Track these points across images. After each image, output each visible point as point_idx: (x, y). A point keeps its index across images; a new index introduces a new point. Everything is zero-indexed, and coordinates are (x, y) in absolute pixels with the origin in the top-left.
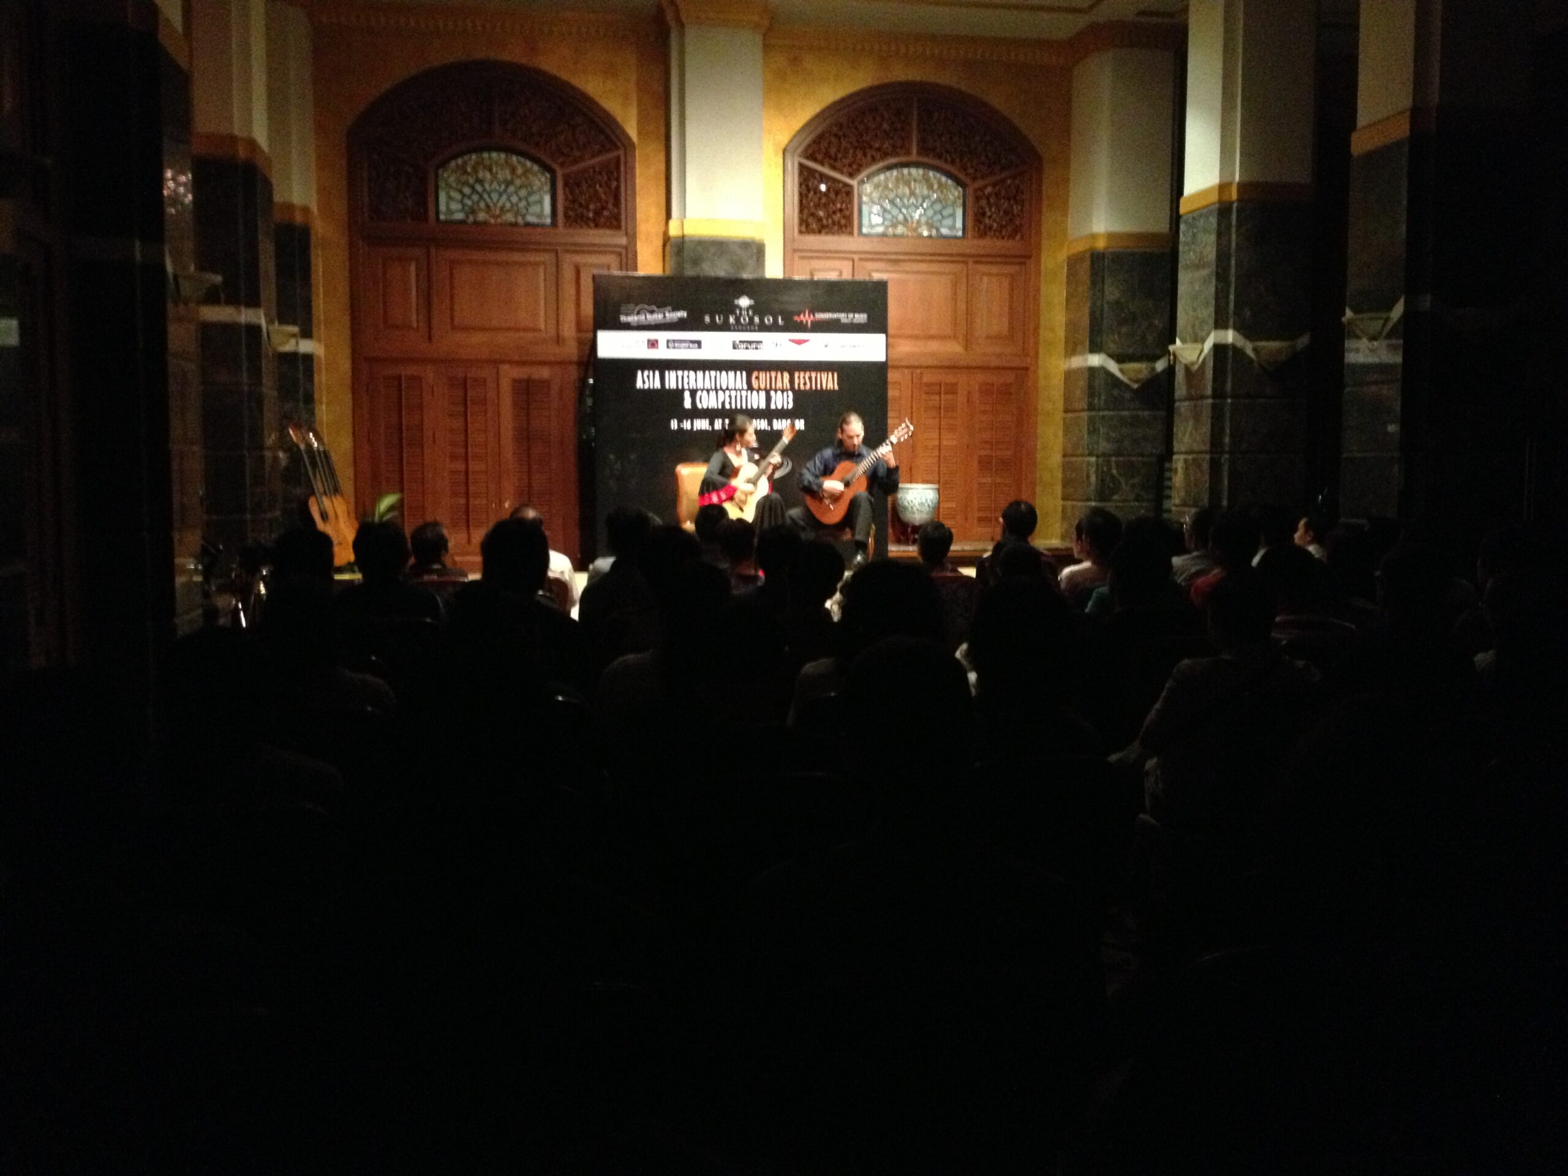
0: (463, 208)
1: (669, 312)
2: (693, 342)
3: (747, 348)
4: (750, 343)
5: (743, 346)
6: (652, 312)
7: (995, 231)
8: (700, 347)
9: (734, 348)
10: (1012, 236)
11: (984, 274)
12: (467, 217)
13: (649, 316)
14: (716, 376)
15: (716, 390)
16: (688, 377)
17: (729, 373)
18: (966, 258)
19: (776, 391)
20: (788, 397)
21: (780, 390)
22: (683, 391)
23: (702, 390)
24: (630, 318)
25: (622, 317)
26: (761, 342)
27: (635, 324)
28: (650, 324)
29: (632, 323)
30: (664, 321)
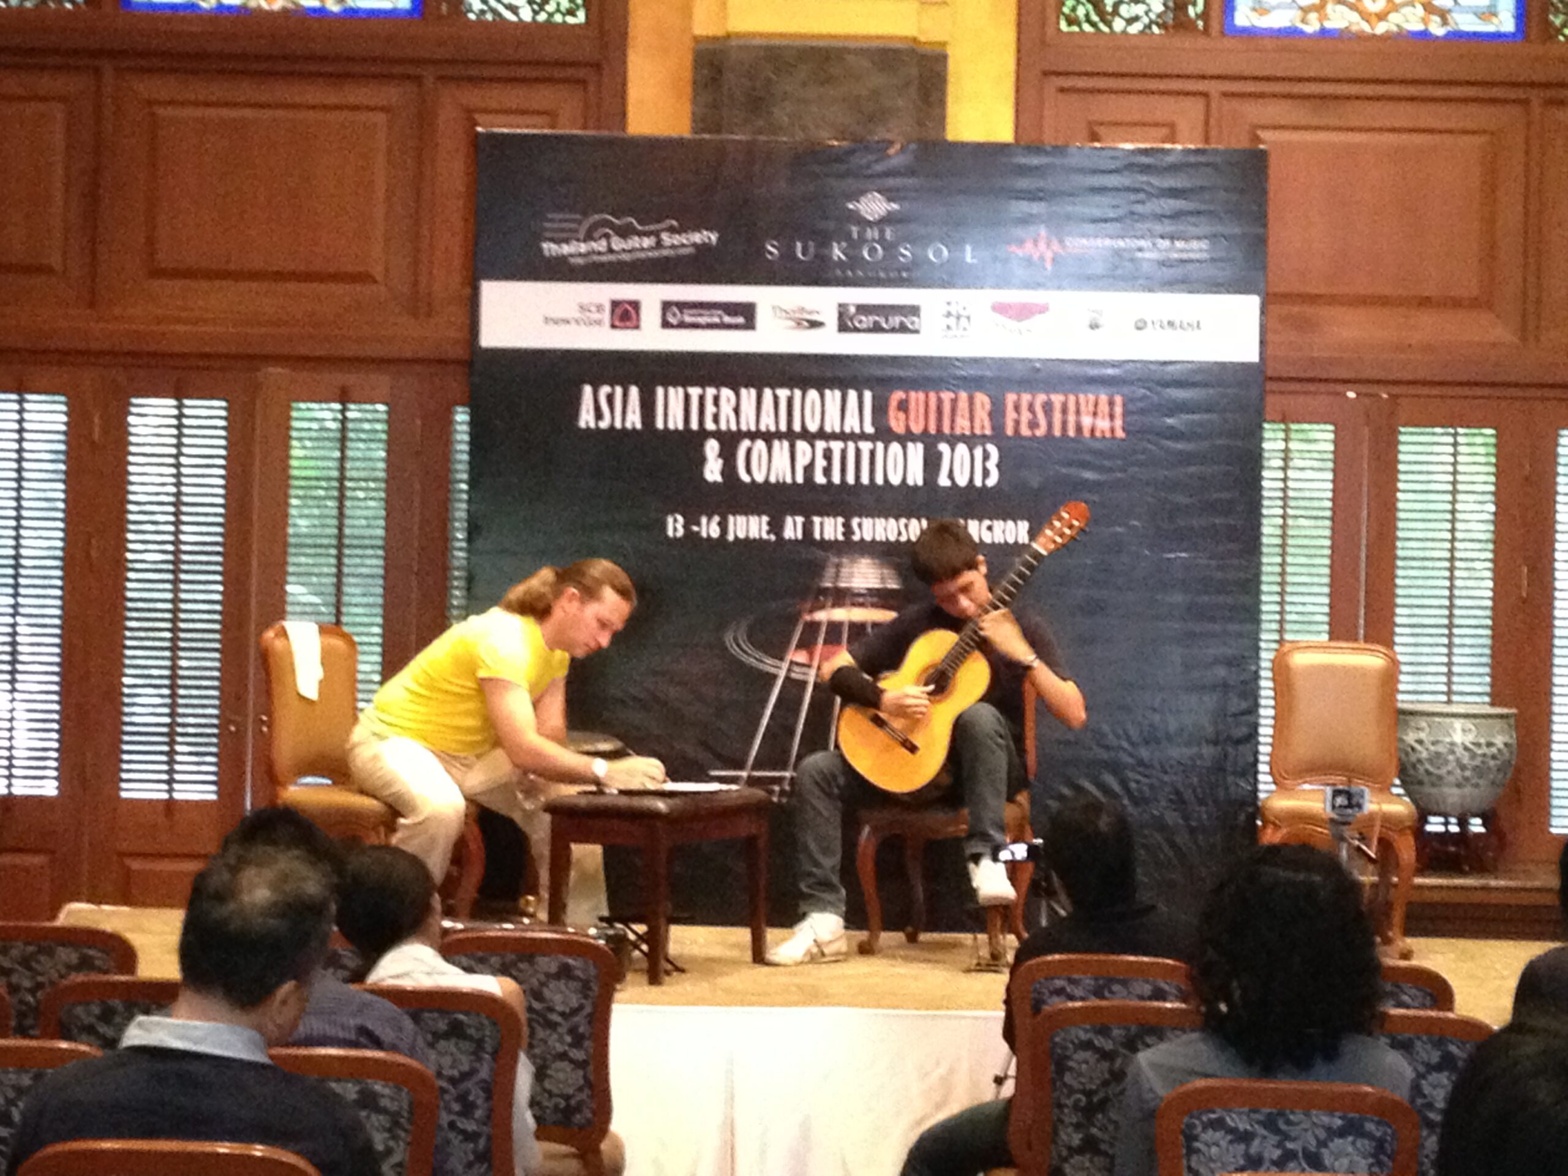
1: (672, 230)
2: (731, 308)
3: (877, 328)
4: (887, 311)
5: (867, 321)
6: (625, 233)
8: (750, 324)
9: (843, 328)
13: (617, 244)
14: (790, 401)
15: (791, 436)
16: (716, 400)
17: (828, 392)
18: (1520, 94)
19: (953, 441)
20: (986, 456)
21: (963, 438)
22: (703, 434)
23: (753, 436)
24: (566, 249)
25: (545, 246)
26: (914, 310)
27: (580, 261)
28: (621, 264)
29: (572, 260)
30: (655, 254)
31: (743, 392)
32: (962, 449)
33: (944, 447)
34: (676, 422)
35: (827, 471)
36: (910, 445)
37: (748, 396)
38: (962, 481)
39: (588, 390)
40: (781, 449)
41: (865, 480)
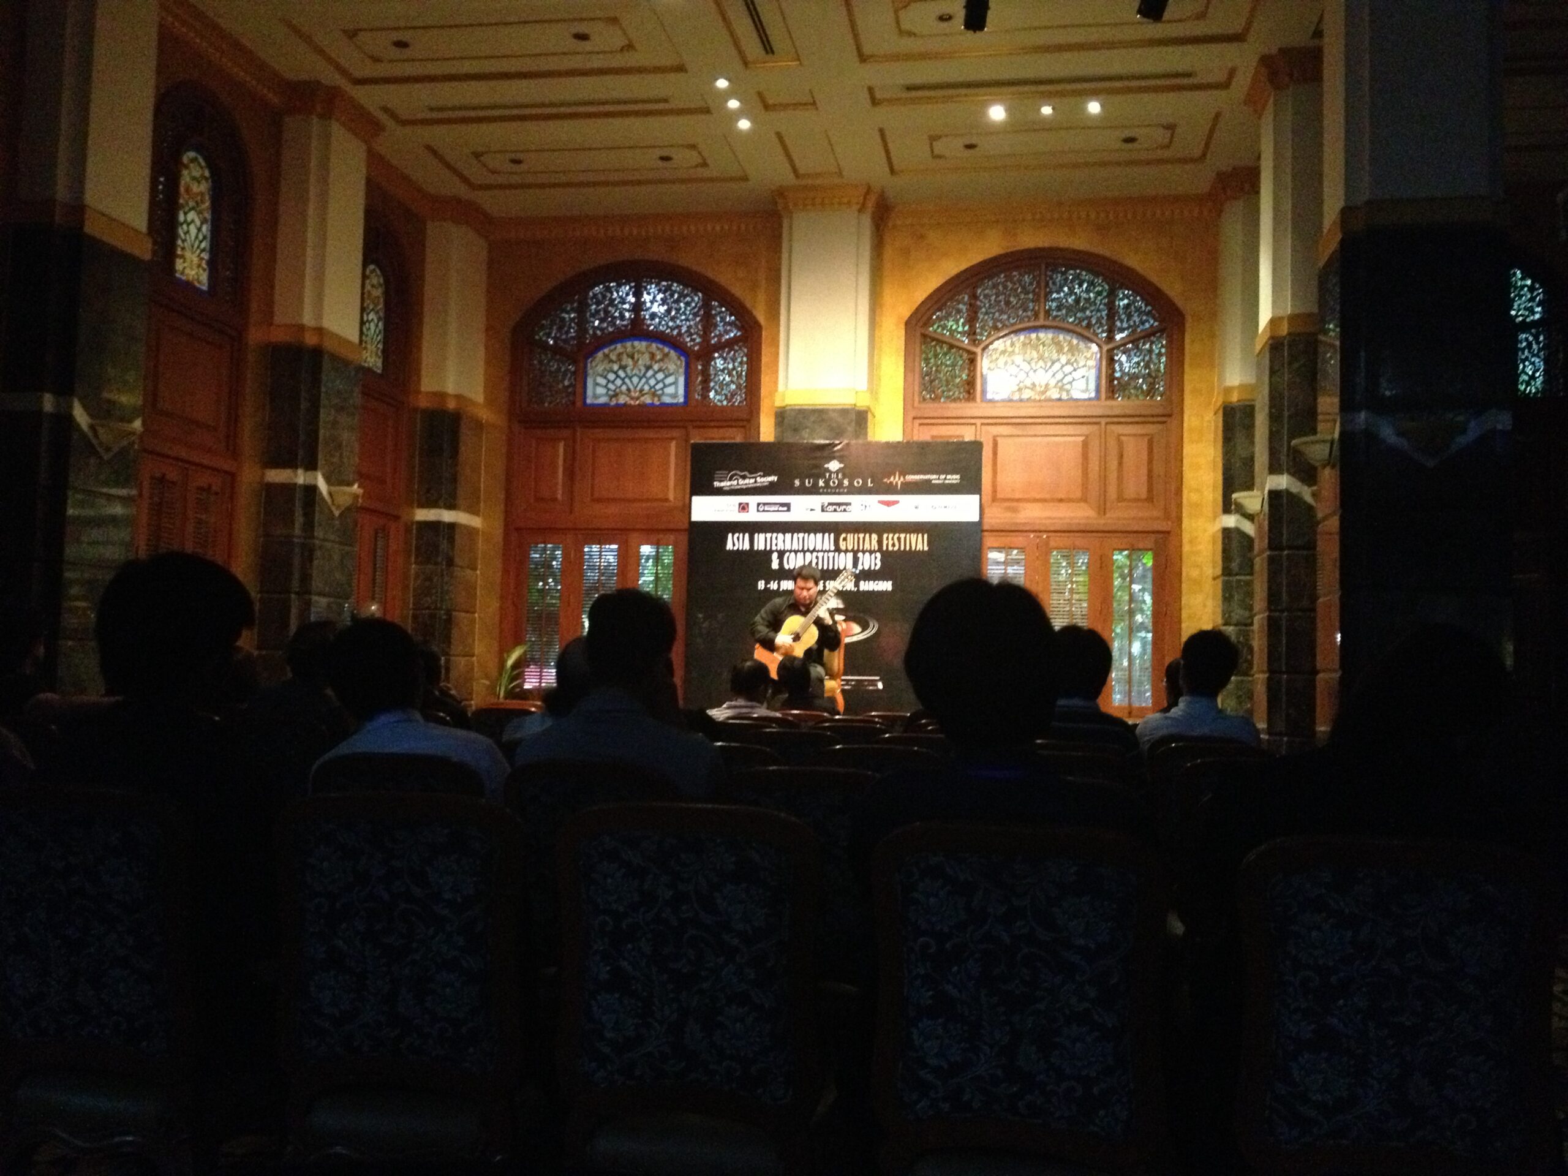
0: (607, 393)
1: (761, 476)
2: (782, 505)
3: (835, 510)
4: (839, 504)
5: (831, 508)
6: (744, 477)
8: (789, 510)
9: (823, 510)
12: (611, 400)
13: (741, 482)
14: (803, 538)
15: (804, 551)
16: (776, 538)
17: (818, 535)
18: (1098, 420)
19: (864, 552)
20: (876, 558)
21: (867, 551)
22: (771, 552)
23: (791, 551)
24: (723, 484)
25: (715, 483)
26: (850, 504)
27: (728, 489)
28: (742, 489)
29: (725, 489)
30: (755, 485)
31: (787, 535)
32: (867, 554)
33: (860, 555)
34: (762, 547)
35: (817, 564)
36: (848, 554)
37: (788, 536)
38: (866, 568)
39: (730, 535)
40: (800, 555)
41: (831, 568)
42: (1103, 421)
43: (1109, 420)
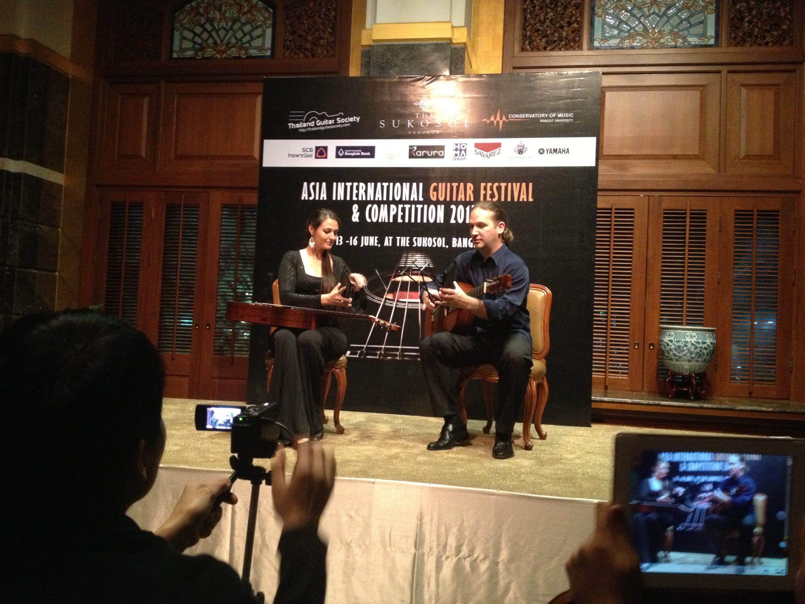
0: (193, 46)
1: (341, 117)
2: (365, 149)
3: (425, 156)
4: (430, 149)
5: (421, 153)
6: (322, 118)
7: (756, 36)
8: (372, 155)
9: (411, 156)
10: (778, 42)
11: (742, 85)
12: (196, 54)
13: (319, 123)
14: (388, 188)
15: (388, 203)
16: (358, 187)
17: (404, 184)
18: (716, 68)
19: (457, 204)
21: (461, 203)
22: (352, 202)
23: (372, 203)
24: (298, 126)
25: (290, 125)
26: (441, 148)
27: (303, 131)
29: (300, 131)
30: (334, 127)
31: (369, 184)
32: (461, 207)
33: (453, 207)
34: (341, 197)
35: (403, 217)
36: (439, 206)
37: (371, 186)
38: (460, 221)
39: (306, 184)
40: (384, 207)
41: (419, 221)
42: (724, 69)
43: (731, 68)
